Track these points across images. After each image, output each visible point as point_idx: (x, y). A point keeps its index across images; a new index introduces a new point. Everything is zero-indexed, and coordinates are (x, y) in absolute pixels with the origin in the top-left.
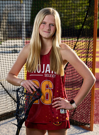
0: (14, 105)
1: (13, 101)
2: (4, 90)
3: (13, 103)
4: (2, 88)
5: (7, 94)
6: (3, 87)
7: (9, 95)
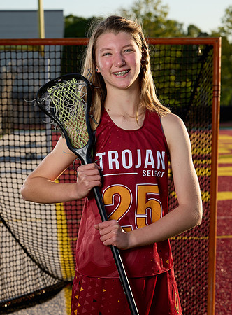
0: (40, 279)
1: (39, 270)
2: (18, 247)
3: (39, 275)
4: (14, 243)
5: (26, 255)
6: (17, 241)
7: (29, 259)
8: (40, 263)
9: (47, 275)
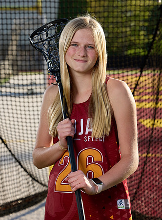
0: (31, 186)
4: (11, 157)
5: (20, 167)
6: (13, 155)
8: (31, 174)
9: (37, 183)
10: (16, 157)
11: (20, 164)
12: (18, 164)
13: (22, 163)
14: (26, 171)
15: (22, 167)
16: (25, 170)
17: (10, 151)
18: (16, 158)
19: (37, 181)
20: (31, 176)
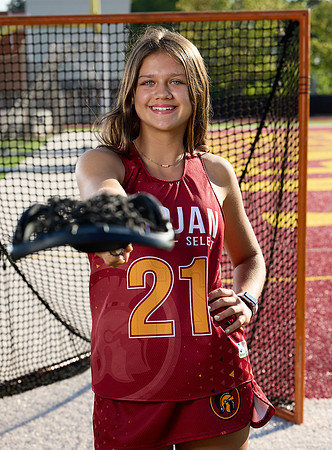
4: (31, 296)
6: (35, 293)
8: (68, 323)
9: (78, 338)
10: (41, 296)
11: (47, 307)
12: (44, 307)
13: (50, 305)
14: (59, 319)
15: (51, 312)
16: (57, 317)
17: (30, 286)
18: (40, 298)
19: (78, 335)
20: (68, 327)
